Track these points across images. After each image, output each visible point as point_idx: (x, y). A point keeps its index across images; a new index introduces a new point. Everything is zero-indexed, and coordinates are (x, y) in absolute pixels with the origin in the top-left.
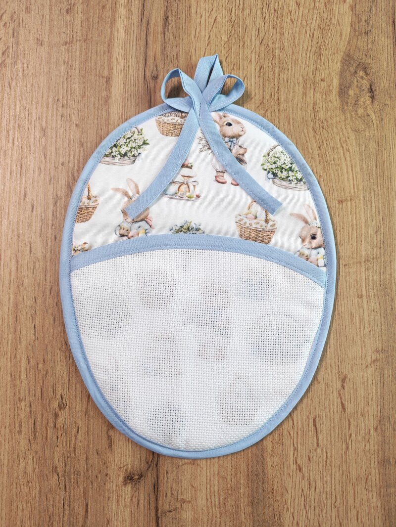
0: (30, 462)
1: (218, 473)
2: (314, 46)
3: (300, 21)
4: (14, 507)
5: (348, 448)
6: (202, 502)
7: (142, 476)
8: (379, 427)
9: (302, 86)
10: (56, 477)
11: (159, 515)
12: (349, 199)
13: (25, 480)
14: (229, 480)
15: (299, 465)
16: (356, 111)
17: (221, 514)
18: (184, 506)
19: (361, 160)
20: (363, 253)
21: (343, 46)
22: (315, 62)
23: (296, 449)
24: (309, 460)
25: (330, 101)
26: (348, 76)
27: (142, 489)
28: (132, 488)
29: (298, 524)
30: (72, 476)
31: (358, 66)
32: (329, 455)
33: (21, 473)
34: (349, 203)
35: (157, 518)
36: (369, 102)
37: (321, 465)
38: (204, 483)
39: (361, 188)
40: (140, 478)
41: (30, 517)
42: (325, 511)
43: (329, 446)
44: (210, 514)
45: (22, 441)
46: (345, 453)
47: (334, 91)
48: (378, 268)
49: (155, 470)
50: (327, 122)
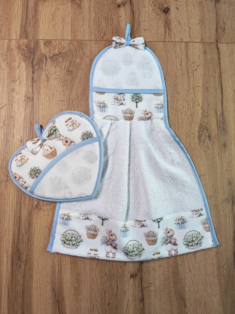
0: (97, 272)
1: (162, 273)
2: (189, 121)
3: (184, 113)
4: (92, 288)
5: (206, 263)
6: (157, 284)
7: (136, 275)
8: (217, 255)
9: (185, 136)
10: (106, 277)
11: (143, 289)
12: (203, 175)
13: (96, 278)
14: (166, 276)
15: (190, 270)
16: (204, 144)
17: (164, 288)
18: (151, 285)
19: (207, 161)
20: (209, 194)
21: (199, 121)
22: (189, 127)
23: (189, 264)
24: (193, 267)
25: (195, 141)
26: (201, 132)
27: (136, 280)
28: (133, 279)
29: (190, 290)
30: (112, 276)
31: (204, 128)
32: (200, 265)
33: (94, 276)
34: (203, 177)
35: (142, 290)
36: (208, 141)
37: (197, 269)
38: (158, 277)
39: (207, 171)
40: (135, 276)
41: (98, 292)
42: (199, 286)
43: (200, 262)
44: (160, 288)
45: (94, 264)
46: (205, 264)
47: (196, 137)
48: (214, 199)
49: (141, 273)
50: (194, 148)
